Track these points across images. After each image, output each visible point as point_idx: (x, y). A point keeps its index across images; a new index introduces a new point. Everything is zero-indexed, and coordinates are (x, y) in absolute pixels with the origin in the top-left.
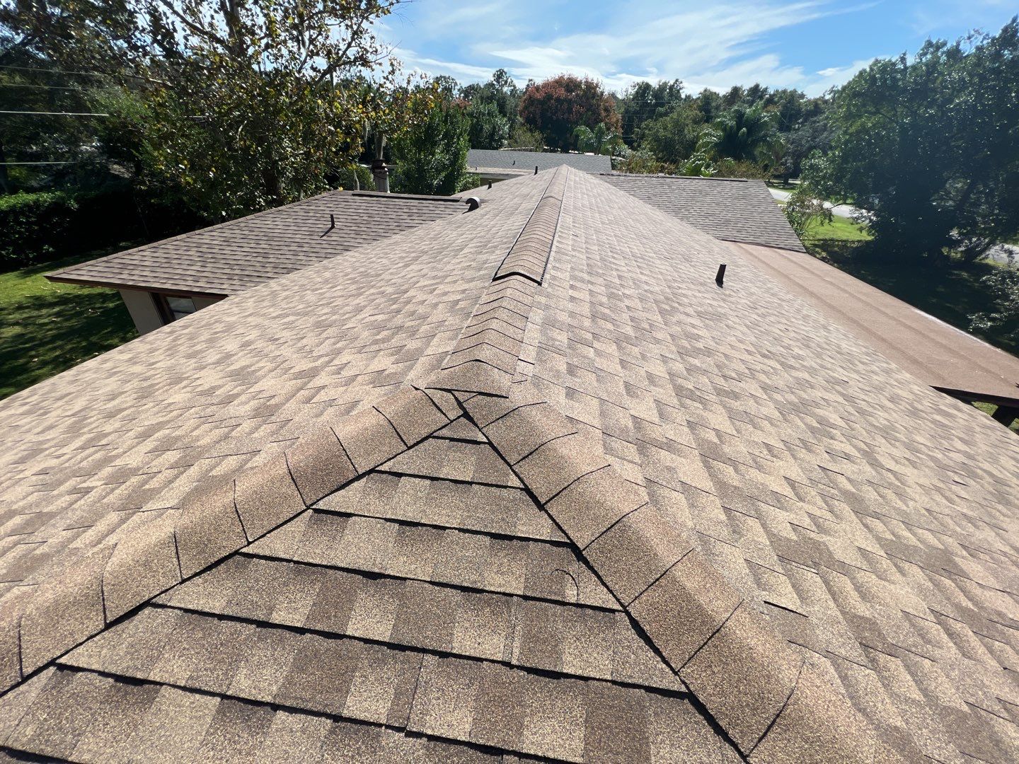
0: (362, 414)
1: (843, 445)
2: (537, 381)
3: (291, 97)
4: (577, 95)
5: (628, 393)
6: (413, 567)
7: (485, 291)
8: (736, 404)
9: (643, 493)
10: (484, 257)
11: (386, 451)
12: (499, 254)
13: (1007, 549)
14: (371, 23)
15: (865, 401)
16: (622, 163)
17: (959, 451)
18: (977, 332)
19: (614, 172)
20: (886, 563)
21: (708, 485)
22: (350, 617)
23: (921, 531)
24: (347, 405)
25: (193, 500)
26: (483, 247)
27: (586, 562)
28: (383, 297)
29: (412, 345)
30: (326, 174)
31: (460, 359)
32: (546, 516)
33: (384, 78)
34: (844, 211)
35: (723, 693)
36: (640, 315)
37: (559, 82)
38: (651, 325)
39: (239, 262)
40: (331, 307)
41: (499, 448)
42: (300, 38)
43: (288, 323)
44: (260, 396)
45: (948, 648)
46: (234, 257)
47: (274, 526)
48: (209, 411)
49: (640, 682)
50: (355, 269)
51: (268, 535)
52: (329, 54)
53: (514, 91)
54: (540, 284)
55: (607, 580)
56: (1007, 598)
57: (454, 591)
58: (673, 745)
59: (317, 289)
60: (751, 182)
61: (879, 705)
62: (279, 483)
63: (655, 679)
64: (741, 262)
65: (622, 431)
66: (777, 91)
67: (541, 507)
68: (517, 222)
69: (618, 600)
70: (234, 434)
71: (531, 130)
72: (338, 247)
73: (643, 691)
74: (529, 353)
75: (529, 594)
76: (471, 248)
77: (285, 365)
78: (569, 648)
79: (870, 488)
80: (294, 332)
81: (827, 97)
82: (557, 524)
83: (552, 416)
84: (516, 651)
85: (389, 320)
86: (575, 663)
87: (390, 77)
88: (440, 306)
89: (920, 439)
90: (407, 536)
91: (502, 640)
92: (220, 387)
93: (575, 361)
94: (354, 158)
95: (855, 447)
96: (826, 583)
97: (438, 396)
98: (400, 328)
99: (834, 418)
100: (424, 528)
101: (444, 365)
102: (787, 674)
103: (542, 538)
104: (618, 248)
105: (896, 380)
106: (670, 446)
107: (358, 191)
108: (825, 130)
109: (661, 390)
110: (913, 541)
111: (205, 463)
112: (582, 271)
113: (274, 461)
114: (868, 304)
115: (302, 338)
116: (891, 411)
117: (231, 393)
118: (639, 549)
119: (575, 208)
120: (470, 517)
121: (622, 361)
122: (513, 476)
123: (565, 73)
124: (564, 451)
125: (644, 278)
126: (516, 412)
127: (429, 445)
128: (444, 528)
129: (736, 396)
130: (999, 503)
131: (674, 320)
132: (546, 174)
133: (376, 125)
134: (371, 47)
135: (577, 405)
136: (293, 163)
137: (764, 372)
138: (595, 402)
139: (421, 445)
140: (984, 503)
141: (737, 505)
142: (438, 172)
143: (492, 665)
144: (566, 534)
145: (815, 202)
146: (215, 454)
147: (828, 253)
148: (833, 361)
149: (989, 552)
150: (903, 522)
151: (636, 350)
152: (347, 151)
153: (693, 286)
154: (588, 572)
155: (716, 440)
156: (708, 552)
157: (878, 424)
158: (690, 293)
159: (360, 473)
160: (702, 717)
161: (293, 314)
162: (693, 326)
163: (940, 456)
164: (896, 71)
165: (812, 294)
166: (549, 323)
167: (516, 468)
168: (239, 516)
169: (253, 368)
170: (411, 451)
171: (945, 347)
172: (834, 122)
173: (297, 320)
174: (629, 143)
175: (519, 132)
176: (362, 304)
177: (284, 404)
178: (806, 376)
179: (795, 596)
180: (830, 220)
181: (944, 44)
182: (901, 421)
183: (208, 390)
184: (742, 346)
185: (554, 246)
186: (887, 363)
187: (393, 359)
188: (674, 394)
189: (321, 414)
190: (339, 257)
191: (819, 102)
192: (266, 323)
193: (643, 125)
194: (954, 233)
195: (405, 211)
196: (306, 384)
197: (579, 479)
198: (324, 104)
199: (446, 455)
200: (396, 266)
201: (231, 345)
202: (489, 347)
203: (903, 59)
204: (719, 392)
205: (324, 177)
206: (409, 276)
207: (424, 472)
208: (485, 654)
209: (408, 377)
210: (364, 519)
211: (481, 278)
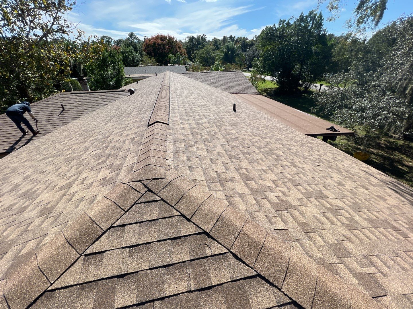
0: (99, 201)
1: (285, 162)
2: (176, 168)
3: (25, 49)
4: (166, 42)
5: (212, 163)
6: (140, 265)
7: (146, 132)
8: (250, 157)
9: (226, 202)
10: (142, 116)
11: (115, 216)
12: (148, 114)
13: (335, 184)
14: (63, 13)
15: (288, 144)
16: (189, 68)
17: (317, 155)
18: (313, 113)
19: (188, 72)
20: (306, 201)
21: (247, 191)
22: (114, 300)
23: (313, 186)
24: (91, 199)
25: (12, 272)
26: (140, 112)
27: (211, 237)
28: (98, 141)
29: (117, 162)
30: (54, 85)
31: (141, 165)
32: (192, 223)
33: (76, 38)
34: (268, 78)
35: (269, 270)
36: (210, 129)
37: (157, 37)
38: (215, 133)
39: (12, 135)
40: (72, 150)
41: (166, 200)
42: (24, 21)
43: (49, 162)
44: (41, 204)
45: (328, 223)
46: (8, 133)
47: (64, 271)
48: (11, 219)
49: (241, 277)
50: (80, 129)
51: (62, 276)
52: (42, 28)
53: (139, 41)
54: (168, 125)
55: (221, 242)
56: (338, 200)
57: (161, 269)
58: (257, 296)
59: (62, 142)
60: (237, 72)
61: (314, 252)
62: (62, 248)
63: (246, 273)
64: (240, 101)
65: (213, 179)
66: (239, 37)
67: (189, 220)
68: (153, 98)
69: (226, 248)
70: (29, 228)
71: (150, 57)
72: (69, 119)
73: (243, 280)
74: (170, 156)
75: (192, 258)
76: (135, 112)
77: (52, 184)
78: (213, 275)
79: (296, 176)
80: (53, 166)
81: (255, 39)
82: (197, 226)
83: (186, 181)
84: (192, 284)
85: (103, 152)
86: (216, 280)
87: (79, 38)
88: (126, 142)
89: (306, 154)
90: (134, 252)
91: (186, 282)
92: (15, 204)
93: (190, 155)
94: (67, 76)
95: (289, 162)
96: (291, 214)
97: (134, 185)
98: (109, 155)
99: (281, 153)
100: (141, 246)
101: (134, 169)
102: (287, 254)
103: (192, 233)
104: (196, 103)
105: (295, 135)
106: (231, 180)
107: (73, 92)
108: (256, 51)
109: (224, 158)
110: (311, 190)
111: (15, 249)
112: (184, 116)
113: (57, 237)
114: (282, 110)
115: (59, 169)
116: (296, 146)
117: (23, 206)
118: (230, 226)
119: (175, 89)
120: (160, 234)
121: (207, 150)
122: (175, 211)
123: (159, 33)
124: (193, 194)
125: (208, 114)
126: (170, 183)
127: (135, 208)
128: (150, 243)
129: (249, 154)
130: (330, 169)
131: (222, 129)
132: (160, 75)
133: (76, 60)
134: (65, 24)
135: (194, 173)
136: (34, 81)
137: (256, 142)
138: (201, 170)
139: (131, 209)
140: (326, 170)
141: (259, 196)
142: (112, 78)
143: (184, 294)
144: (201, 228)
145: (259, 76)
146: (21, 242)
147: (267, 93)
148: (276, 132)
149: (331, 186)
150: (307, 184)
151: (211, 144)
152: (63, 73)
153: (226, 114)
154: (213, 241)
155: (246, 173)
156: (253, 218)
157: (293, 152)
158: (225, 117)
159: (105, 230)
160: (264, 281)
161: (51, 157)
162: (229, 130)
163: (312, 158)
164: (274, 30)
165: (265, 109)
166: (176, 141)
167: (176, 207)
168: (43, 273)
169: (33, 190)
170: (127, 213)
171: (305, 120)
172: (259, 48)
173: (54, 160)
174: (191, 60)
175: (145, 58)
176: (88, 146)
177: (56, 205)
178: (269, 140)
179: (283, 223)
180: (265, 82)
181: (285, 21)
182: (300, 149)
183: (8, 207)
184: (247, 134)
185: (170, 107)
186: (292, 129)
187: (109, 171)
188: (228, 159)
189: (78, 206)
190: (70, 124)
191: (253, 41)
192: (36, 164)
193: (195, 52)
194: (300, 82)
195: (100, 98)
196: (66, 192)
197: (201, 204)
198: (45, 52)
199: (144, 210)
200: (101, 125)
201: (17, 180)
202: (153, 157)
203: (274, 26)
204: (244, 153)
205: (53, 86)
206: (108, 129)
207: (136, 221)
208: (180, 291)
209: (118, 179)
210: (111, 251)
211: (142, 126)
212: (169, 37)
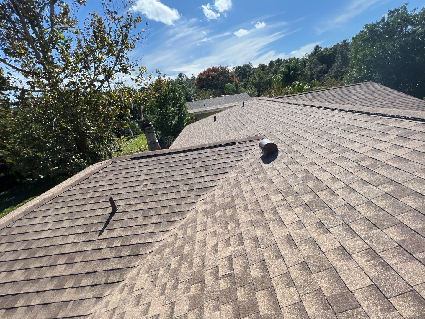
4: (219, 73)
37: (210, 70)
71: (206, 90)
133: (136, 101)
134: (127, 64)
142: (174, 117)
212: (221, 68)
